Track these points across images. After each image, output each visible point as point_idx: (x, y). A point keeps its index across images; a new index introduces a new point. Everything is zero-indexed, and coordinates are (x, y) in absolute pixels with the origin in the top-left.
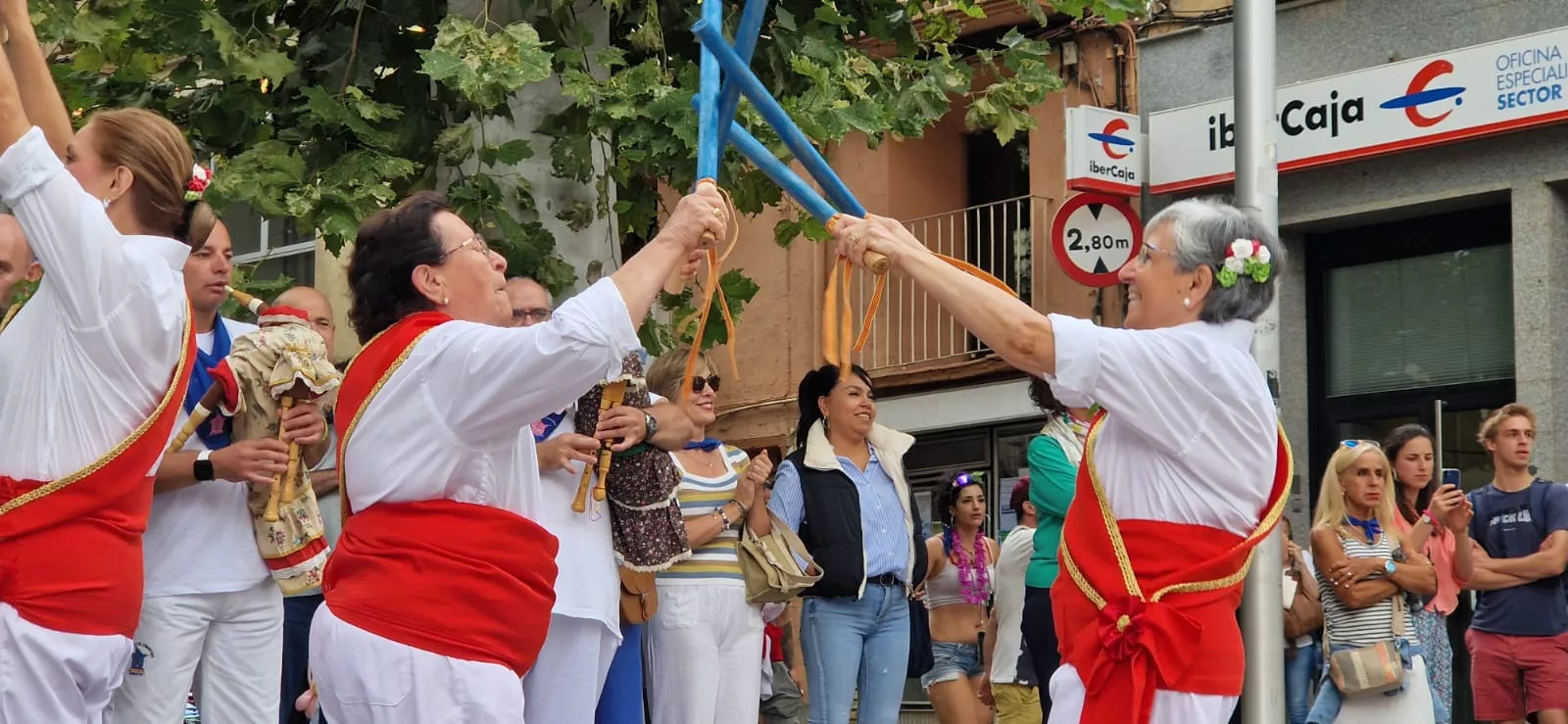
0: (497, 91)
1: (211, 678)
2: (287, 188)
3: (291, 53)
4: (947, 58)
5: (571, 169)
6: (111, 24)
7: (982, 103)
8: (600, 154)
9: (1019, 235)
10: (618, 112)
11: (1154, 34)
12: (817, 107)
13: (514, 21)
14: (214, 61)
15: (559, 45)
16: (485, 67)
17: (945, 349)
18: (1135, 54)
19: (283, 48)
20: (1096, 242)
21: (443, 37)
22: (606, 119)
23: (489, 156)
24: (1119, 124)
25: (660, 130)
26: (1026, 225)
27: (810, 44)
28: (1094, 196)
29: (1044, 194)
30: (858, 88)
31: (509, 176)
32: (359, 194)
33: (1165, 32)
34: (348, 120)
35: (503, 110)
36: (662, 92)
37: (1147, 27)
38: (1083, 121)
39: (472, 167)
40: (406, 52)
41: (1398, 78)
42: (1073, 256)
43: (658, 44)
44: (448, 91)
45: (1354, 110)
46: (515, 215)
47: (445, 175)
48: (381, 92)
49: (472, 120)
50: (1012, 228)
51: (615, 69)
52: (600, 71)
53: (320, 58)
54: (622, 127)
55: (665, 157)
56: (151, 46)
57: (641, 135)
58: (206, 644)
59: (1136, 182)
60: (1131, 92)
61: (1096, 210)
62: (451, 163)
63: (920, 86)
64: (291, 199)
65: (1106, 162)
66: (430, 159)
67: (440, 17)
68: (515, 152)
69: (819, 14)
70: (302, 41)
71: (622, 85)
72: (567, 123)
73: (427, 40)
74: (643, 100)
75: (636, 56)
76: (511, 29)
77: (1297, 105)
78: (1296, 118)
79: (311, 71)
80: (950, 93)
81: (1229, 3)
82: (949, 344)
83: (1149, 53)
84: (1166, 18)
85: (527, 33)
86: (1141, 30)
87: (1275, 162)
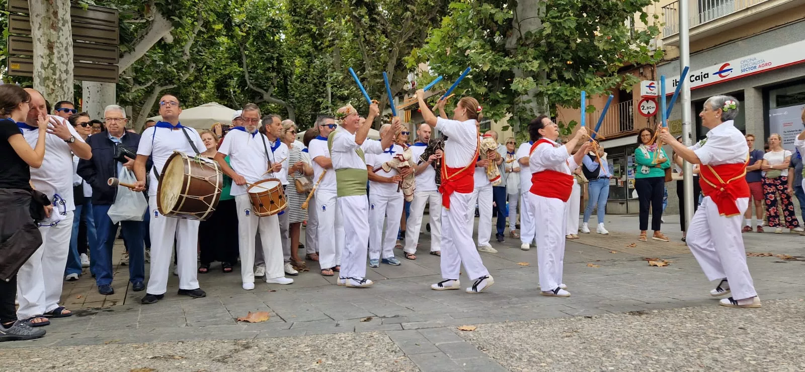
0: (525, 90)
2: (487, 112)
3: (486, 86)
4: (616, 76)
5: (540, 104)
7: (624, 84)
8: (546, 100)
9: (630, 107)
10: (549, 92)
11: (660, 64)
12: (590, 88)
13: (528, 76)
14: (472, 90)
15: (537, 80)
16: (523, 86)
17: (615, 131)
18: (656, 68)
20: (648, 108)
21: (515, 81)
22: (547, 94)
23: (524, 103)
24: (653, 83)
25: (558, 95)
26: (632, 105)
27: (588, 75)
28: (647, 99)
29: (636, 99)
30: (599, 84)
31: (528, 106)
32: (500, 112)
33: (663, 63)
34: (497, 98)
35: (527, 94)
36: (558, 88)
38: (645, 83)
39: (521, 105)
40: (508, 84)
41: (717, 68)
42: (642, 111)
43: (557, 78)
44: (516, 91)
45: (706, 76)
46: (530, 114)
47: (516, 107)
48: (503, 92)
49: (520, 96)
50: (629, 105)
51: (548, 84)
52: (545, 84)
53: (492, 87)
54: (550, 95)
55: (559, 100)
56: (462, 88)
57: (554, 96)
59: (657, 95)
60: (655, 76)
61: (647, 101)
62: (517, 104)
63: (611, 82)
64: (488, 114)
65: (650, 91)
66: (513, 104)
67: (514, 77)
68: (529, 101)
69: (589, 69)
70: (488, 84)
71: (550, 87)
72: (539, 95)
73: (512, 82)
74: (554, 90)
75: (552, 81)
76: (527, 78)
77: (693, 76)
78: (693, 78)
79: (490, 89)
80: (618, 83)
81: (678, 56)
82: (616, 131)
83: (659, 68)
84: (663, 60)
85: (531, 79)
86: (657, 64)
87: (689, 88)
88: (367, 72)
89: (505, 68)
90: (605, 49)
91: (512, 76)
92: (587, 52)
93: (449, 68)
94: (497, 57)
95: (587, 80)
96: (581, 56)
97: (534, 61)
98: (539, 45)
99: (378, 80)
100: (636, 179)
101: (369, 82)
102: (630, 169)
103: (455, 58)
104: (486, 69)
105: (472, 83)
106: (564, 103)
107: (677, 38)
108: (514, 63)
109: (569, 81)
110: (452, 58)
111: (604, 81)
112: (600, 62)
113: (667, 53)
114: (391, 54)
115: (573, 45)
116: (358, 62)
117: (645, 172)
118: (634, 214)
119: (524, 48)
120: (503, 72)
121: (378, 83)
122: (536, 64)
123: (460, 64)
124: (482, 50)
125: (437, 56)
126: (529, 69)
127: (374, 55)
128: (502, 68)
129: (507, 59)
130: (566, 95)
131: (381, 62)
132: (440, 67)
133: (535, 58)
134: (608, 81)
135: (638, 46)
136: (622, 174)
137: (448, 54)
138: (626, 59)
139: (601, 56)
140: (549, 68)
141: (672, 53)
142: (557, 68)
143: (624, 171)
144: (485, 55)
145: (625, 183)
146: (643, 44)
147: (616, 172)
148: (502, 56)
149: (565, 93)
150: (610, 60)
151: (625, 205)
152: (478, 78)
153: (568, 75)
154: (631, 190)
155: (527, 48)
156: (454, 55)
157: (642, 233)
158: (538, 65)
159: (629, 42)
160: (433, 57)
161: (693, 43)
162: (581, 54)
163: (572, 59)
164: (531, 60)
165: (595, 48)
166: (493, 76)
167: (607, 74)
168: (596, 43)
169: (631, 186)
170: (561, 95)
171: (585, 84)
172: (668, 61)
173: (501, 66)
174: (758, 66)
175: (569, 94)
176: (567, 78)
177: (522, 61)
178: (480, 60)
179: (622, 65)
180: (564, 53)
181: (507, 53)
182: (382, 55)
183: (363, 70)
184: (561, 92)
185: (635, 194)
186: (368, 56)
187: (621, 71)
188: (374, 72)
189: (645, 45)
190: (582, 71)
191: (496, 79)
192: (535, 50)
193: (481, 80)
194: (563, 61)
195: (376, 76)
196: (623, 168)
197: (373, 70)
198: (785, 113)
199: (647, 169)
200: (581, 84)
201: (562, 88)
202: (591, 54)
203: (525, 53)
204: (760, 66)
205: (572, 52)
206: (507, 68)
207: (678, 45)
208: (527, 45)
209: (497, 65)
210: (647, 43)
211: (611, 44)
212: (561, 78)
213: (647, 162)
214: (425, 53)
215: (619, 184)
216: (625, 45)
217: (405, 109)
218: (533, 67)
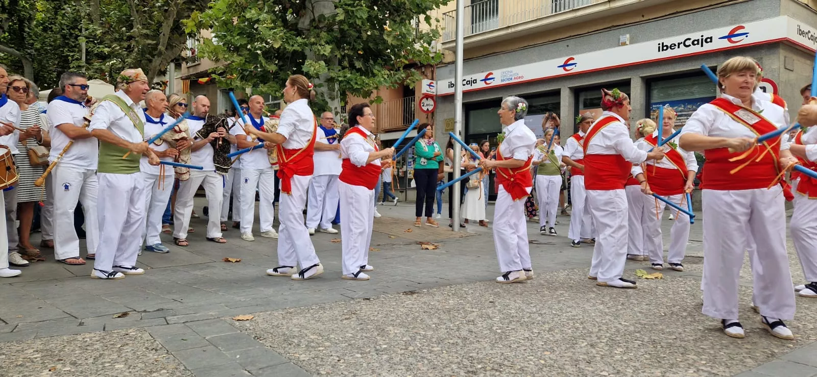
0: (317, 74)
1: (260, 184)
2: (276, 91)
3: (276, 64)
5: (332, 89)
6: (241, 58)
7: (408, 80)
8: (337, 87)
9: (413, 103)
10: (340, 79)
11: (439, 66)
12: (378, 80)
13: (320, 60)
14: (261, 66)
15: (329, 65)
16: (315, 69)
18: (435, 70)
19: (275, 64)
20: (427, 105)
21: (306, 63)
22: (338, 80)
24: (433, 83)
25: (348, 82)
26: (414, 101)
27: (376, 67)
28: (427, 96)
29: (418, 96)
30: (386, 77)
31: (320, 90)
33: (441, 65)
35: (318, 77)
36: (349, 75)
37: (438, 65)
38: (425, 82)
40: (299, 65)
41: (483, 75)
42: (423, 107)
43: (348, 66)
45: (475, 81)
46: (320, 98)
50: (412, 101)
51: (339, 70)
52: (336, 70)
53: (282, 66)
54: (341, 82)
55: (349, 88)
56: (249, 62)
57: (345, 83)
58: (259, 177)
59: (435, 94)
60: (434, 77)
61: (427, 99)
63: (397, 76)
64: (277, 93)
65: (429, 90)
67: (306, 59)
68: (320, 86)
69: (378, 61)
70: (278, 62)
71: (341, 74)
72: (330, 80)
73: (303, 63)
74: (345, 77)
75: (344, 68)
76: (319, 62)
78: (465, 82)
79: (280, 68)
80: (402, 78)
81: (454, 60)
82: (399, 123)
83: (438, 69)
84: (441, 62)
85: (323, 63)
86: (437, 65)
87: (461, 90)
88: (135, 29)
89: (296, 47)
90: (393, 44)
91: (304, 57)
92: (377, 44)
93: (236, 38)
94: (288, 35)
95: (375, 71)
96: (372, 47)
97: (327, 46)
98: (332, 30)
99: (150, 42)
100: (415, 169)
101: (137, 42)
102: (410, 160)
103: (243, 29)
104: (276, 46)
105: (261, 59)
106: (355, 91)
107: (454, 44)
108: (306, 45)
109: (359, 70)
110: (240, 28)
111: (391, 74)
112: (388, 56)
113: (445, 56)
114: (167, 14)
115: (364, 36)
116: (124, 17)
117: (423, 163)
118: (411, 202)
119: (317, 31)
120: (295, 52)
121: (149, 44)
122: (328, 48)
123: (248, 37)
124: (272, 25)
125: (223, 24)
126: (321, 53)
127: (145, 12)
128: (294, 48)
129: (299, 39)
130: (356, 83)
131: (154, 21)
132: (225, 36)
133: (327, 43)
134: (395, 75)
135: (422, 46)
136: (403, 164)
137: (235, 23)
138: (411, 57)
139: (389, 51)
140: (341, 55)
141: (449, 58)
142: (349, 56)
143: (405, 161)
144: (275, 31)
145: (405, 173)
146: (426, 45)
147: (398, 162)
148: (294, 35)
149: (355, 81)
150: (397, 56)
151: (404, 194)
152: (269, 54)
153: (358, 65)
154: (410, 180)
155: (320, 31)
156: (242, 25)
157: (417, 219)
158: (330, 50)
159: (414, 40)
160: (217, 24)
161: (466, 50)
162: (371, 45)
163: (363, 49)
164: (324, 44)
165: (385, 42)
166: (284, 54)
167: (393, 68)
168: (385, 37)
169: (410, 176)
170: (351, 83)
171: (374, 75)
172: (445, 64)
173: (293, 46)
174: (513, 78)
175: (359, 83)
176: (357, 67)
177: (314, 44)
178: (270, 35)
179: (407, 62)
180: (355, 42)
181: (299, 33)
182: (156, 13)
183: (131, 27)
184: (352, 80)
185: (413, 184)
186: (137, 11)
187: (407, 67)
188: (145, 31)
189: (428, 46)
190: (371, 62)
191: (288, 58)
192: (328, 34)
193: (271, 56)
194: (354, 49)
195: (147, 36)
196: (404, 159)
197: (143, 28)
198: (531, 120)
199: (425, 161)
200: (370, 75)
201: (353, 77)
202: (381, 47)
203: (318, 36)
204: (515, 78)
205: (363, 42)
206: (299, 49)
207: (454, 51)
208: (320, 28)
209: (288, 43)
210: (429, 44)
211: (398, 40)
212: (352, 66)
213: (425, 155)
214: (208, 19)
215: (400, 174)
216: (410, 43)
217: (182, 79)
218: (325, 51)
